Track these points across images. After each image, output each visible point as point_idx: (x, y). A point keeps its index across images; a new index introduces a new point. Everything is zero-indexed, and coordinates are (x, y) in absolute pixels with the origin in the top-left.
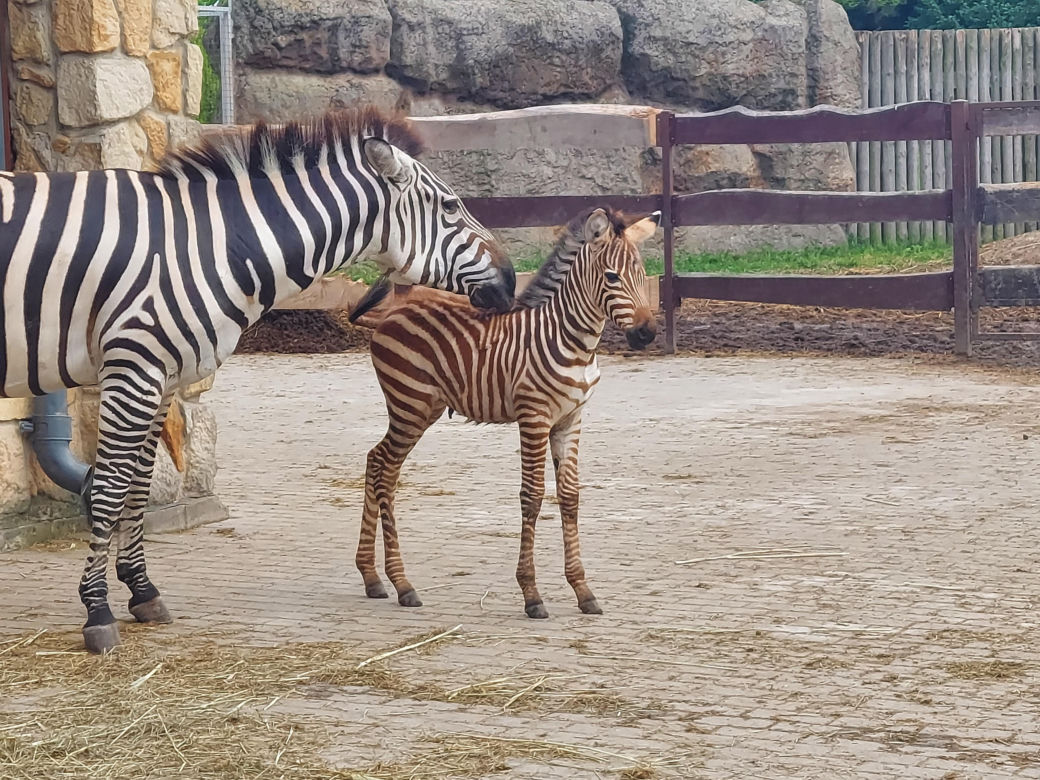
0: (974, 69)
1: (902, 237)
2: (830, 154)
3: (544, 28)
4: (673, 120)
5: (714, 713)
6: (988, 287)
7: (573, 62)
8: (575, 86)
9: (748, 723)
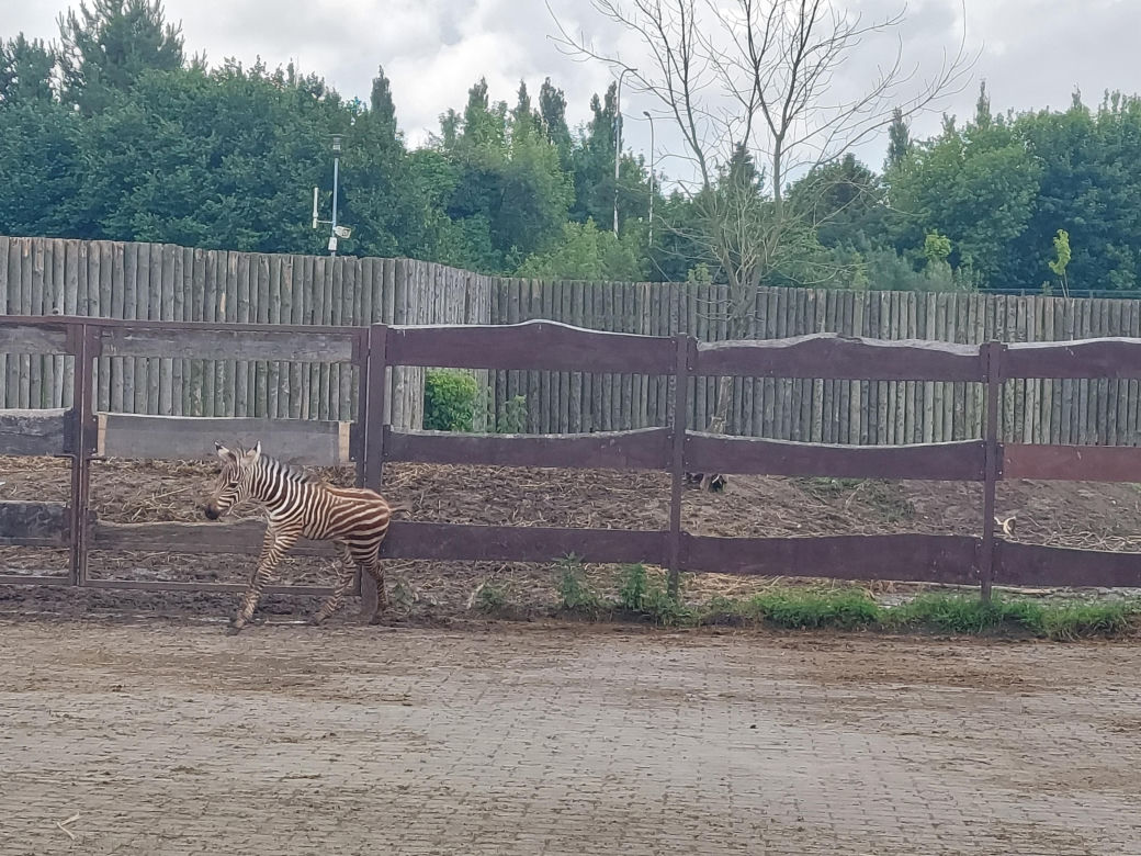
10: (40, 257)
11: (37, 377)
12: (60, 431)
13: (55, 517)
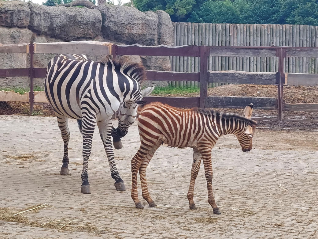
0: (207, 35)
1: (185, 85)
2: (164, 59)
3: (78, 16)
4: (117, 47)
5: (124, 232)
6: (210, 102)
7: (86, 27)
8: (87, 35)
9: (134, 236)
10: (269, 30)
11: (268, 63)
12: (275, 78)
13: (274, 102)
